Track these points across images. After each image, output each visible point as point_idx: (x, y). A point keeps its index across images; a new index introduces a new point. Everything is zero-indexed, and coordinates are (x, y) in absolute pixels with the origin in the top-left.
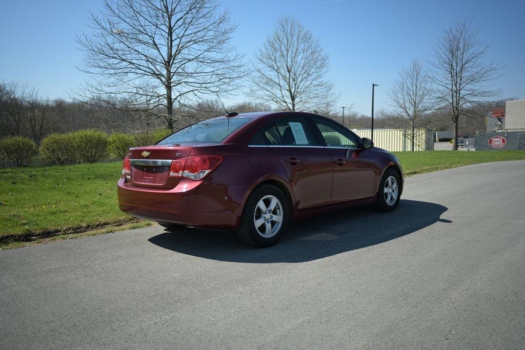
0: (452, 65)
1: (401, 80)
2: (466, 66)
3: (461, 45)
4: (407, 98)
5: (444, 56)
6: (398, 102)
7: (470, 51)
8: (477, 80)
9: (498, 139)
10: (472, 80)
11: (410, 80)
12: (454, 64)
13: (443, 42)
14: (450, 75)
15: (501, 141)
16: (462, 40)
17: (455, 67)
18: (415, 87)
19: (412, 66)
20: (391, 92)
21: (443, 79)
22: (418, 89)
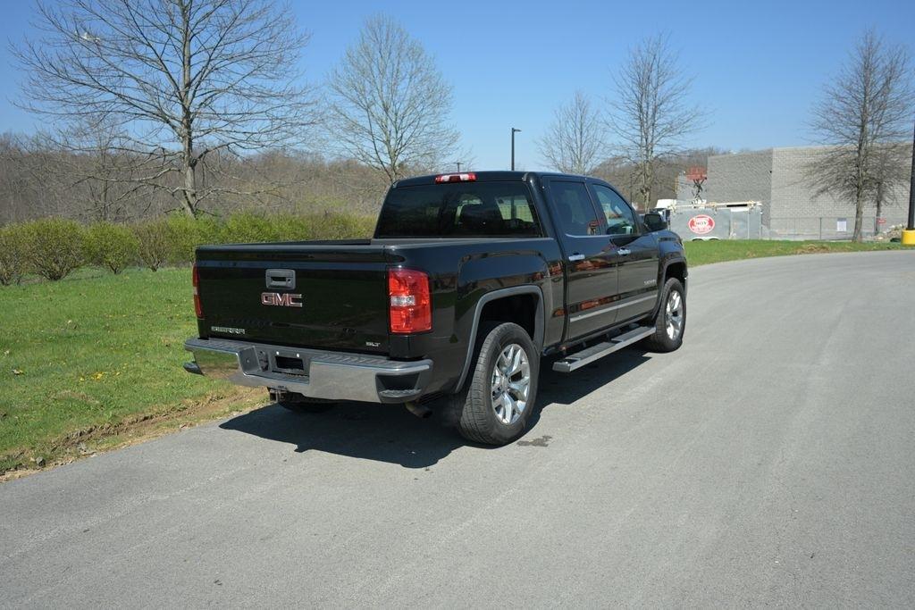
0: (641, 107)
1: (557, 123)
2: (662, 107)
3: (654, 74)
4: (568, 153)
5: (629, 91)
6: (555, 160)
7: (668, 84)
8: (678, 131)
9: (703, 220)
10: (670, 130)
11: (571, 123)
12: (644, 105)
13: (627, 69)
14: (637, 122)
15: (707, 223)
16: (655, 67)
17: (645, 109)
18: (579, 136)
19: (574, 101)
20: (542, 143)
21: (628, 128)
22: (584, 140)
